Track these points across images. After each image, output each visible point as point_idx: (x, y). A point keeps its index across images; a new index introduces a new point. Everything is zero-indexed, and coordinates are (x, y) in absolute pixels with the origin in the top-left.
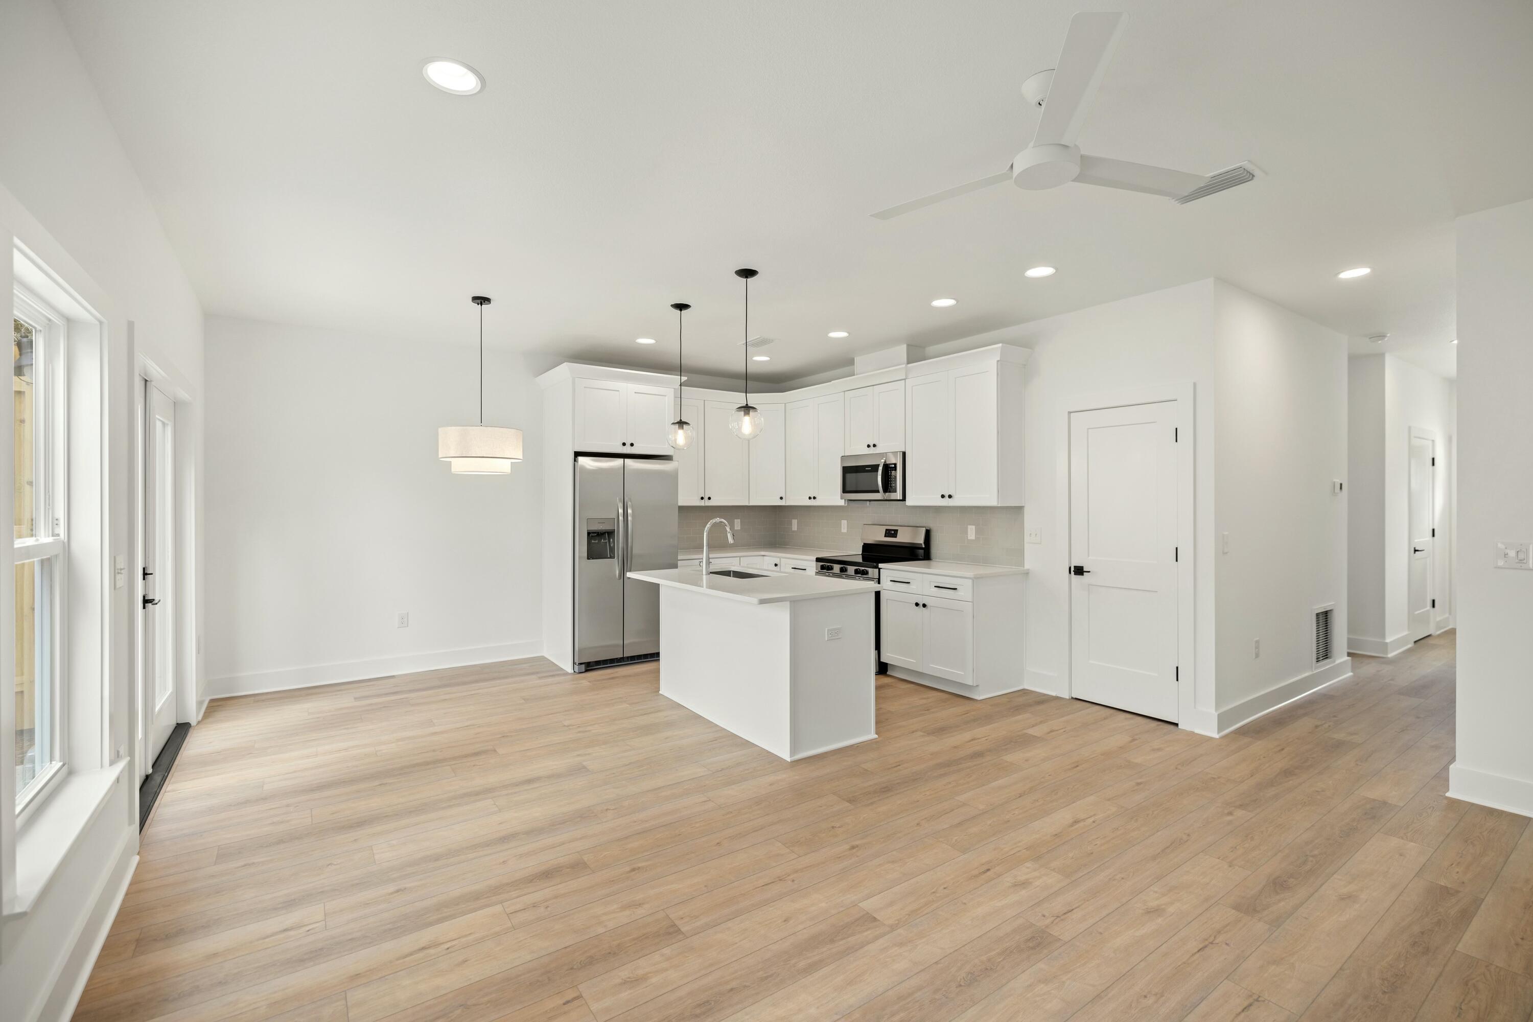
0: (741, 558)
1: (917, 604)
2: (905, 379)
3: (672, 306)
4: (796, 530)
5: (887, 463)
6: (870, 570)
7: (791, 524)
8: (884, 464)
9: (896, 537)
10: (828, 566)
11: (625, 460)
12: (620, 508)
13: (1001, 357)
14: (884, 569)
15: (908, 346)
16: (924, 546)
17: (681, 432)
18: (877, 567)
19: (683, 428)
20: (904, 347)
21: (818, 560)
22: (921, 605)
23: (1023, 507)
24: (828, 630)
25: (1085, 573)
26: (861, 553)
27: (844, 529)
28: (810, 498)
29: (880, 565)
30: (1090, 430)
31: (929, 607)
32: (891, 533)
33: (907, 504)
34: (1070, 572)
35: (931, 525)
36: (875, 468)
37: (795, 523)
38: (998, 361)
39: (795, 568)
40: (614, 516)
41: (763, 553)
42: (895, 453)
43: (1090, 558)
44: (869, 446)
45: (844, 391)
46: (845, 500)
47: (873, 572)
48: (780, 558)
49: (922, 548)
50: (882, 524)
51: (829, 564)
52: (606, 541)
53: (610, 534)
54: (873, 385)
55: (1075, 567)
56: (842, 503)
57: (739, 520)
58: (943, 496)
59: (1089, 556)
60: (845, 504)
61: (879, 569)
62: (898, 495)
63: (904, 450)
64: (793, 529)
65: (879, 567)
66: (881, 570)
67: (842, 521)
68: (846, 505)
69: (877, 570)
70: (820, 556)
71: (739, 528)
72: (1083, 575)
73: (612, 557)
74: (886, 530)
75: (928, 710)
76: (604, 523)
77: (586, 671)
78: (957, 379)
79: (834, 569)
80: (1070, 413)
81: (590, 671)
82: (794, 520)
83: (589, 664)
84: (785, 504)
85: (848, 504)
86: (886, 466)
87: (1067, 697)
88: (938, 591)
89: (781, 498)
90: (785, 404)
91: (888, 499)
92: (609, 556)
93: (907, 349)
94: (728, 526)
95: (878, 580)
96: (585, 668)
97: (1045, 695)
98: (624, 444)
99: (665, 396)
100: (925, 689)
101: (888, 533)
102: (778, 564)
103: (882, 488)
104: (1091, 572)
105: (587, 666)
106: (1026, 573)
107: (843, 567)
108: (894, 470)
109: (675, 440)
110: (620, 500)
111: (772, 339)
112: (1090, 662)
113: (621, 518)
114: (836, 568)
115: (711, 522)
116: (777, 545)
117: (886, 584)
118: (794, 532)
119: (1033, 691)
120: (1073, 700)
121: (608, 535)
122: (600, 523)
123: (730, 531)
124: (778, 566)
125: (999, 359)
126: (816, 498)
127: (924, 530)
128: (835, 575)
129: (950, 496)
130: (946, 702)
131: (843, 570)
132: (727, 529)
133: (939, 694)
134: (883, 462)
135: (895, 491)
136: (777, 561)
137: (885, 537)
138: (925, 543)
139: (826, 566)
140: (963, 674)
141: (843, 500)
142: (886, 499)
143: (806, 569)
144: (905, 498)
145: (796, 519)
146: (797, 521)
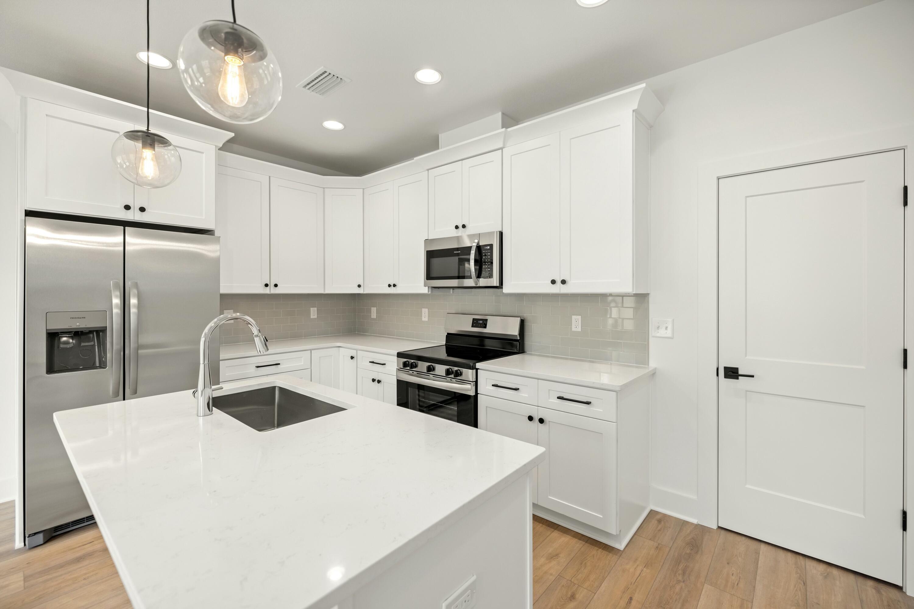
0: (312, 351)
1: (531, 418)
2: (502, 149)
4: (375, 317)
5: (480, 244)
6: (464, 371)
7: (370, 311)
8: (477, 246)
9: (485, 327)
10: (412, 363)
11: (126, 228)
12: (116, 297)
13: (638, 106)
14: (481, 369)
15: (503, 114)
16: (519, 338)
18: (473, 368)
20: (500, 114)
21: (400, 355)
22: (536, 419)
23: (648, 294)
25: (740, 377)
26: (444, 343)
27: (425, 318)
28: (390, 286)
29: (478, 365)
30: (748, 198)
31: (548, 422)
32: (481, 323)
33: (504, 292)
34: (718, 374)
35: (526, 315)
36: (466, 251)
37: (374, 310)
38: (634, 111)
39: (373, 362)
40: (105, 308)
41: (339, 344)
42: (491, 234)
43: (747, 357)
44: (457, 227)
45: (428, 170)
46: (429, 287)
47: (469, 374)
48: (357, 350)
49: (518, 340)
50: (467, 312)
51: (413, 361)
52: (92, 343)
53: (99, 332)
54: (462, 160)
55: (725, 368)
56: (425, 290)
57: (316, 309)
58: (553, 282)
59: (746, 356)
60: (429, 291)
61: (477, 370)
62: (495, 281)
63: (501, 230)
64: (372, 317)
65: (477, 367)
66: (478, 370)
67: (423, 309)
68: (430, 293)
69: (475, 371)
70: (402, 350)
71: (316, 317)
72: (738, 379)
73: (103, 365)
75: (573, 597)
76: (83, 318)
77: (42, 543)
78: (572, 140)
79: (419, 366)
80: (719, 179)
81: (53, 541)
82: (373, 308)
83: (57, 529)
84: (364, 292)
85: (432, 292)
86: (479, 248)
87: (715, 527)
88: (558, 402)
89: (359, 286)
90: (363, 189)
91: (481, 285)
92: (97, 364)
93: (502, 114)
94: (254, 325)
95: (474, 383)
96: (40, 538)
97: (685, 523)
98: (127, 207)
99: (203, 153)
100: (542, 526)
101: (476, 323)
102: (354, 357)
103: (474, 273)
104: (753, 376)
105: (55, 530)
106: (653, 374)
107: (430, 366)
108: (489, 252)
109: (135, 167)
110: (116, 286)
111: (340, 77)
112: (747, 486)
113: (117, 311)
114: (423, 366)
115: (216, 320)
116: (356, 333)
117: (485, 387)
118: (374, 319)
119: (665, 515)
120: (723, 532)
121: (96, 333)
122: (73, 318)
123: (258, 334)
124: (355, 359)
125: (636, 107)
126: (396, 286)
127: (518, 320)
128: (420, 374)
129: (563, 282)
130: (585, 564)
131: (430, 369)
132: (252, 330)
133: (565, 539)
134: (475, 244)
135: (491, 276)
136: (353, 353)
137: (472, 327)
138: (520, 334)
139: (410, 363)
140: (602, 517)
141: (427, 287)
142: (478, 285)
143: (385, 364)
144: (502, 284)
145: (375, 307)
146: (377, 309)
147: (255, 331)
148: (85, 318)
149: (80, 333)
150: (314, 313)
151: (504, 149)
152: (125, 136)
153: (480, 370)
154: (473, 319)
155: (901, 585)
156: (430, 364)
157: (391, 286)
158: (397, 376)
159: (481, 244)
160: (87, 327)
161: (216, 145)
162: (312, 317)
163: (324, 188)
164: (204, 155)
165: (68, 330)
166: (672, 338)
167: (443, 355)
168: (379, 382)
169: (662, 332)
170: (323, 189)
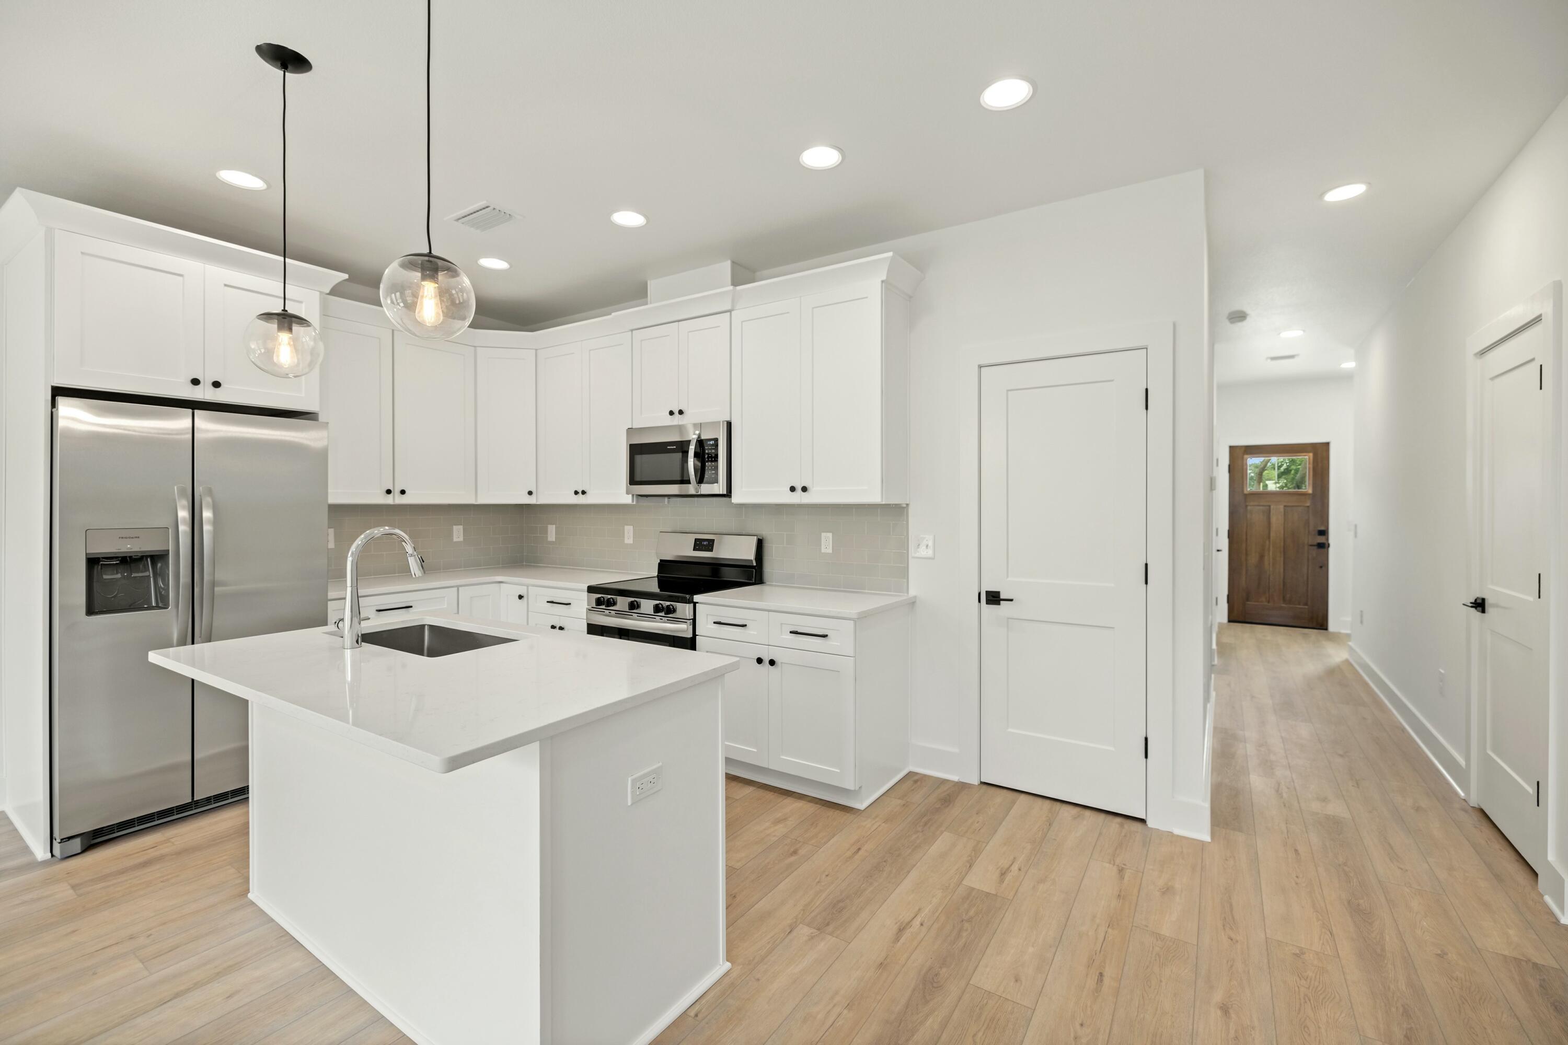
0: (460, 588)
1: (760, 661)
2: (730, 311)
3: (260, 49)
4: (554, 540)
6: (679, 606)
7: (545, 533)
8: (697, 440)
9: (711, 550)
10: (608, 600)
11: (196, 411)
12: (183, 508)
13: (887, 277)
14: (702, 603)
15: (733, 263)
16: (755, 564)
17: (284, 337)
18: (691, 601)
19: (290, 329)
20: (727, 265)
21: (591, 589)
22: (766, 661)
23: (908, 505)
24: (634, 781)
25: (1002, 602)
26: (656, 574)
27: (629, 539)
28: (576, 492)
29: (697, 598)
30: (1009, 392)
31: (780, 664)
32: (703, 544)
33: (733, 502)
34: (979, 601)
35: (766, 531)
36: (682, 447)
37: (552, 533)
38: (883, 282)
39: (552, 602)
40: (163, 521)
41: (498, 579)
42: (715, 424)
43: (1009, 579)
44: (671, 413)
45: (632, 331)
46: (633, 495)
47: (684, 609)
48: (527, 586)
49: (753, 567)
50: (688, 530)
51: (609, 597)
52: (146, 574)
53: (158, 558)
54: (679, 321)
55: (987, 592)
56: (628, 499)
57: (461, 527)
58: (793, 489)
59: (1008, 577)
60: (633, 501)
61: (695, 604)
62: (720, 488)
63: (728, 419)
64: (549, 539)
65: (694, 601)
66: (697, 604)
67: (626, 526)
68: (635, 503)
69: (692, 605)
70: (594, 582)
71: (461, 539)
72: (999, 604)
73: (163, 603)
74: (696, 540)
75: (795, 852)
76: (136, 537)
77: (79, 851)
78: (815, 309)
79: (618, 603)
80: (981, 367)
81: (98, 848)
82: (552, 526)
83: (97, 833)
84: (537, 502)
85: (637, 501)
86: (700, 443)
87: (976, 782)
88: (791, 638)
89: (530, 493)
90: (536, 350)
91: (702, 493)
92: (154, 604)
93: (731, 264)
94: (408, 542)
95: (691, 621)
96: (76, 845)
97: (944, 781)
98: (195, 382)
99: (301, 302)
100: (773, 795)
101: (699, 545)
102: (523, 597)
103: (694, 477)
104: (1011, 600)
105: (94, 836)
106: (912, 603)
107: (634, 601)
108: (713, 449)
109: (269, 353)
110: (182, 492)
111: (508, 212)
112: (1010, 730)
113: (184, 528)
114: (622, 603)
115: (362, 536)
116: (524, 563)
117: (705, 627)
118: (552, 543)
119: (925, 776)
120: (985, 787)
121: (151, 560)
122: (122, 538)
123: (413, 552)
124: (525, 599)
125: (884, 278)
126: (586, 493)
127: (754, 541)
128: (620, 614)
129: (804, 489)
130: (817, 824)
131: (633, 606)
132: (406, 548)
133: (799, 804)
134: (695, 437)
135: (716, 481)
136: (522, 591)
137: (694, 550)
138: (756, 559)
139: (606, 599)
140: (839, 771)
141: (630, 496)
142: (699, 493)
143: (570, 604)
144: (730, 492)
145: (553, 524)
146: (556, 527)
147: (409, 549)
148: (138, 537)
149: (128, 558)
150: (458, 533)
151: (733, 313)
152: (259, 319)
153: (701, 605)
154: (696, 539)
155: (1144, 817)
156: (633, 599)
157: (578, 493)
158: (587, 619)
159: (703, 437)
160: (141, 550)
161: (321, 290)
162: (455, 539)
163: (475, 347)
164: (303, 305)
165: (116, 554)
166: (933, 559)
167: (654, 587)
168: (561, 628)
169: (924, 552)
170: (473, 348)
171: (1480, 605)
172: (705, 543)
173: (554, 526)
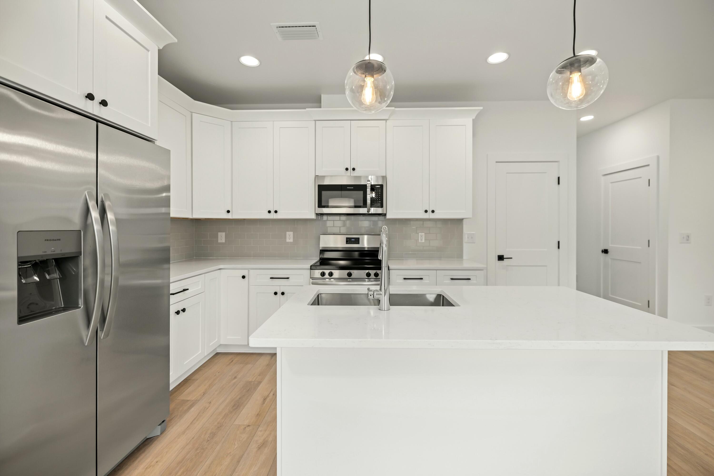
4: (224, 242)
7: (219, 236)
8: (371, 184)
9: (358, 243)
14: (393, 270)
23: (463, 219)
27: (290, 240)
33: (387, 217)
34: (494, 260)
36: (358, 188)
37: (222, 237)
38: (473, 120)
43: (506, 250)
44: (347, 169)
45: (315, 121)
46: (316, 213)
48: (248, 269)
51: (329, 271)
54: (351, 120)
55: (498, 256)
58: (426, 211)
62: (384, 210)
64: (220, 241)
67: (287, 232)
72: (504, 260)
74: (347, 238)
78: (437, 126)
85: (318, 217)
86: (373, 186)
91: (371, 213)
98: (91, 97)
99: (148, 51)
101: (349, 241)
103: (369, 204)
104: (510, 258)
108: (380, 190)
116: (195, 258)
118: (222, 243)
125: (474, 118)
126: (277, 212)
129: (433, 211)
135: (381, 206)
136: (245, 273)
137: (345, 244)
141: (314, 214)
142: (369, 213)
143: (288, 278)
144: (386, 213)
145: (223, 232)
146: (225, 234)
151: (387, 121)
157: (272, 212)
161: (159, 46)
168: (283, 294)
170: (190, 112)
171: (606, 251)
172: (353, 240)
173: (224, 233)
